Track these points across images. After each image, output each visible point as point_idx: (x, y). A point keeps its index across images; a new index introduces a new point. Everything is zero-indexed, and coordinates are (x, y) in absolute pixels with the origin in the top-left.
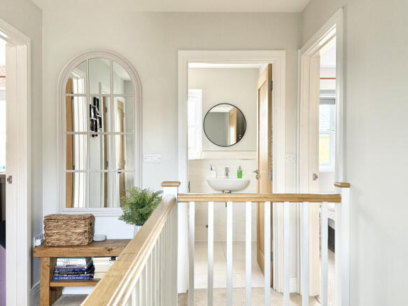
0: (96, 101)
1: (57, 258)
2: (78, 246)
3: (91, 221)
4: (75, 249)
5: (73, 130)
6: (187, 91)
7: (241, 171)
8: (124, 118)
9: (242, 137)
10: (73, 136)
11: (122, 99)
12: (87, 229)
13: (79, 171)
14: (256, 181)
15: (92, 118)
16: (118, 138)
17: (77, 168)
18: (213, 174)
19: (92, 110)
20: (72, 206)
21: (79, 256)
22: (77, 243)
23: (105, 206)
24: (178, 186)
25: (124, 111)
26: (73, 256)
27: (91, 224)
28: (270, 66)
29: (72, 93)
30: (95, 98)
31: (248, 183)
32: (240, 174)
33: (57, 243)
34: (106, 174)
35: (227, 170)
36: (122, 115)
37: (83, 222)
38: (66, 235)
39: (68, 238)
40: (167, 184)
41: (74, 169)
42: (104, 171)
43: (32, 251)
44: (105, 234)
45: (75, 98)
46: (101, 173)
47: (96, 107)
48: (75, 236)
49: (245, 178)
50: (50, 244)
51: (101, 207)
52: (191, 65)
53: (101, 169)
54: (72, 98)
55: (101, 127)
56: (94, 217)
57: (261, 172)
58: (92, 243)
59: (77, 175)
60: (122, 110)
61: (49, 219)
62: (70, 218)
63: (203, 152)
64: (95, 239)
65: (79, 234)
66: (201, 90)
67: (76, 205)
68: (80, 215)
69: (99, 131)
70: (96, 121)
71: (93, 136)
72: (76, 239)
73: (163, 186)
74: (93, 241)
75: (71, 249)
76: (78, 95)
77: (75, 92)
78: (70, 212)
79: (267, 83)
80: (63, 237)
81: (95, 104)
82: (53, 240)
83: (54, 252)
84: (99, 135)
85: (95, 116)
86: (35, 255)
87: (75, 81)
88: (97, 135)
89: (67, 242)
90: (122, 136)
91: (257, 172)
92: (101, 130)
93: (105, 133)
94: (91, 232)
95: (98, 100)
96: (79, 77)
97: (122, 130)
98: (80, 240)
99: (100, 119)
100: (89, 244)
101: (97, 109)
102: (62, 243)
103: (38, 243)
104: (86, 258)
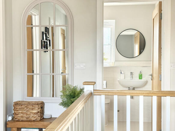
0: (47, 29)
1: (21, 128)
2: (34, 121)
3: (42, 106)
4: (32, 123)
5: (32, 48)
6: (103, 21)
7: (142, 74)
8: (66, 40)
9: (143, 51)
10: (32, 52)
11: (64, 28)
12: (39, 110)
13: (37, 74)
14: (152, 81)
15: (44, 40)
16: (61, 53)
17: (35, 72)
18: (122, 77)
19: (44, 35)
20: (32, 96)
21: (34, 127)
22: (33, 119)
23: (53, 96)
24: (94, 85)
25: (65, 35)
26: (31, 127)
27: (42, 108)
28: (160, 3)
29: (32, 25)
30: (46, 27)
31: (146, 83)
32: (141, 77)
33: (21, 119)
34: (53, 76)
35: (132, 73)
36: (64, 38)
37: (37, 106)
38: (27, 114)
39: (28, 116)
40: (87, 83)
41: (33, 72)
42: (52, 74)
43: (6, 124)
44: (51, 114)
45: (34, 28)
46: (50, 76)
47: (47, 33)
48: (32, 115)
49: (144, 79)
50: (17, 120)
51: (50, 97)
52: (105, 4)
53: (50, 73)
54: (32, 28)
55: (50, 46)
56: (44, 103)
57: (154, 75)
58: (42, 119)
59: (35, 76)
60: (64, 35)
61: (16, 104)
62: (29, 103)
63: (116, 62)
64: (45, 117)
65: (35, 113)
66: (114, 21)
67: (34, 95)
68: (36, 102)
69: (49, 48)
70: (47, 42)
71: (45, 52)
72: (33, 117)
73: (84, 85)
74: (43, 118)
75: (30, 123)
76: (36, 26)
77: (34, 24)
78: (30, 99)
79: (158, 15)
80: (25, 115)
81: (46, 32)
82: (19, 117)
83: (19, 125)
84: (49, 52)
85: (46, 39)
86: (8, 126)
87: (33, 17)
88: (47, 51)
89: (27, 118)
90: (64, 52)
91: (152, 75)
92: (50, 48)
93: (53, 50)
94: (42, 112)
95: (48, 29)
96: (36, 14)
97: (64, 48)
98: (35, 117)
99: (50, 41)
100: (41, 120)
101: (47, 34)
102: (24, 119)
103: (10, 118)
104: (39, 128)
